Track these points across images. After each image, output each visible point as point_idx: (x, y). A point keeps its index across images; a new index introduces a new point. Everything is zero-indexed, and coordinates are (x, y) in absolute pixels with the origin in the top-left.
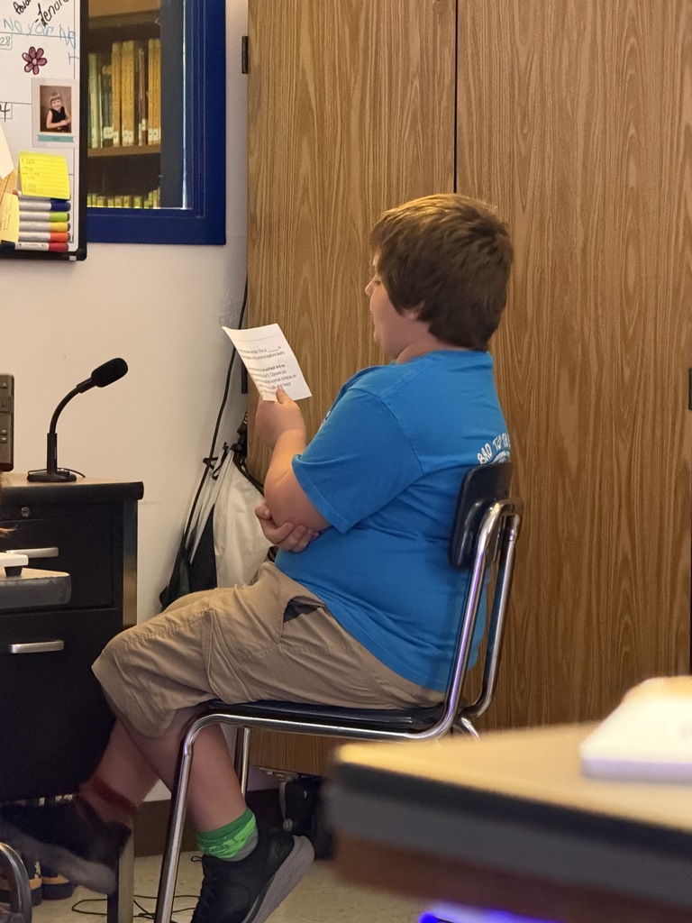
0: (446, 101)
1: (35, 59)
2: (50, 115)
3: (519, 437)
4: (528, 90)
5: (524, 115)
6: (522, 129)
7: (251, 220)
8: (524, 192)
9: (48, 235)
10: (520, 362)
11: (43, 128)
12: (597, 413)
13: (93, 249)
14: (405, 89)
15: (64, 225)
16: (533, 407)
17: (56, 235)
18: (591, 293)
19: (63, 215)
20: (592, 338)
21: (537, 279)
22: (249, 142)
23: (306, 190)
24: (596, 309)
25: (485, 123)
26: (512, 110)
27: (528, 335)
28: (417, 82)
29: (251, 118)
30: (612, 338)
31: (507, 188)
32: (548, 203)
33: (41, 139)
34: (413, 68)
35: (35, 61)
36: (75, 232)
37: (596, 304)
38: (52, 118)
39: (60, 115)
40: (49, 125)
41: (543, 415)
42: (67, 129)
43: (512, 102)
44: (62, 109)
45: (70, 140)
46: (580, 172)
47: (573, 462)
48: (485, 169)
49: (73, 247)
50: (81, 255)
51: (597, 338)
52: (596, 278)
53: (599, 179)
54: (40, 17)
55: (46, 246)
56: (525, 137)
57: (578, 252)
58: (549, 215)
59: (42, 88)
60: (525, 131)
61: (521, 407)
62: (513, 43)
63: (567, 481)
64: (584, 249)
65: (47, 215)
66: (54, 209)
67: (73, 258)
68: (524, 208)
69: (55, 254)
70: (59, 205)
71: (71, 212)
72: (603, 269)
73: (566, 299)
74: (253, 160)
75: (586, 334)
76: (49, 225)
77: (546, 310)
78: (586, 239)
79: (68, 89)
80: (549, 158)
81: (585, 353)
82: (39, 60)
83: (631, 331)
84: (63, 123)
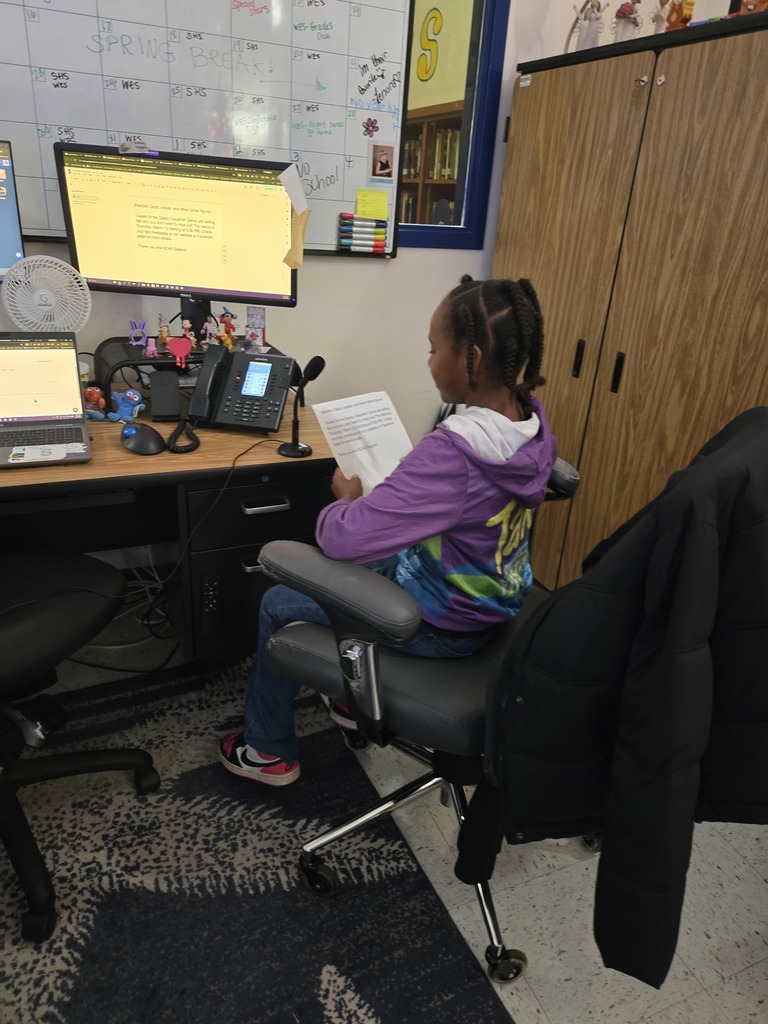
0: (629, 168)
1: (371, 127)
2: (379, 165)
3: (634, 415)
4: (695, 163)
5: (688, 183)
6: (684, 195)
7: (498, 236)
8: (674, 244)
9: (372, 243)
10: (646, 366)
11: (374, 174)
12: (698, 419)
13: (401, 251)
14: (601, 156)
15: (383, 237)
16: (649, 400)
17: (378, 243)
18: (713, 332)
19: (383, 230)
20: (706, 367)
21: (671, 311)
22: (501, 186)
23: (529, 222)
24: (715, 346)
25: (655, 187)
26: (679, 179)
27: (654, 351)
28: (610, 152)
29: (505, 172)
30: (724, 370)
31: (662, 239)
32: (693, 257)
33: (373, 181)
34: (610, 140)
35: (371, 128)
36: (390, 242)
37: (715, 340)
38: (380, 168)
39: (385, 166)
40: (378, 172)
41: (656, 407)
42: (389, 175)
43: (680, 172)
44: (387, 161)
45: (391, 182)
46: (726, 235)
47: (670, 444)
48: (648, 222)
49: (389, 250)
50: (393, 255)
51: (710, 366)
52: (720, 322)
53: (742, 243)
54: (376, 97)
55: (371, 249)
56: (685, 201)
57: (709, 299)
58: (691, 264)
59: (375, 147)
60: (686, 196)
61: (640, 397)
62: (691, 123)
63: (663, 456)
64: (715, 299)
65: (372, 230)
66: (377, 227)
67: (388, 257)
68: (672, 256)
69: (377, 254)
70: (381, 224)
71: (388, 229)
72: (729, 317)
73: (692, 332)
74: (503, 199)
75: (702, 363)
76: (373, 236)
77: (673, 335)
78: (718, 290)
79: (391, 149)
80: (702, 220)
81: (698, 373)
82: (374, 127)
83: (742, 369)
84: (387, 171)
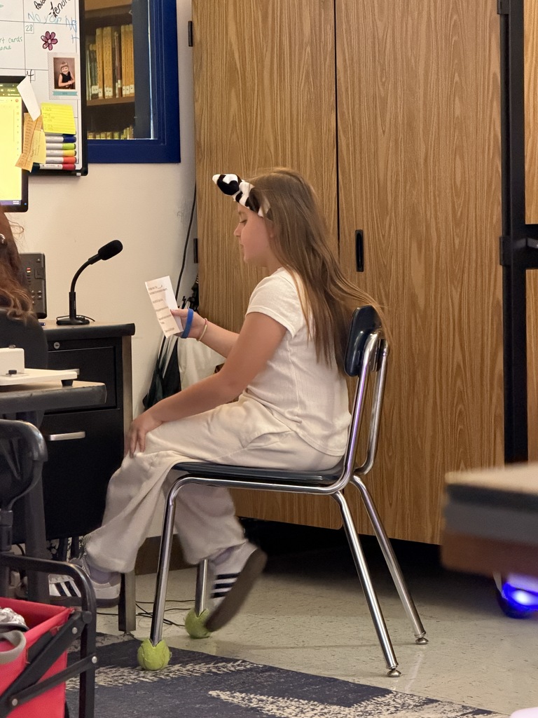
0: (330, 60)
1: (49, 40)
2: (61, 78)
3: (384, 287)
4: (385, 52)
5: (383, 70)
6: (381, 79)
7: (197, 145)
8: (383, 121)
9: (62, 159)
10: (384, 236)
11: (57, 86)
12: (437, 269)
13: (92, 168)
14: (300, 54)
15: (72, 152)
16: (393, 267)
17: (67, 159)
18: (431, 188)
19: (72, 145)
20: (433, 220)
21: (394, 180)
22: (194, 93)
23: (235, 125)
24: (435, 199)
25: (356, 75)
26: (374, 66)
27: (388, 218)
28: (308, 49)
29: (195, 77)
30: (446, 218)
31: (372, 118)
32: (400, 129)
33: (55, 94)
34: (306, 39)
35: (49, 41)
36: (79, 157)
37: (434, 195)
38: (62, 80)
39: (67, 78)
40: (61, 84)
41: (401, 271)
42: (72, 86)
43: (374, 61)
44: (69, 73)
45: (75, 94)
46: (421, 107)
47: (421, 302)
48: (357, 106)
49: (79, 166)
50: (84, 172)
51: (436, 219)
52: (434, 177)
53: (434, 112)
54: (52, 11)
55: (61, 167)
56: (383, 84)
57: (422, 161)
58: (401, 136)
59: (55, 59)
60: (384, 80)
61: (385, 266)
62: (374, 21)
63: (418, 316)
64: (426, 160)
65: (61, 145)
66: (65, 141)
67: (79, 174)
68: (384, 132)
69: (67, 172)
70: (69, 138)
71: (76, 143)
72: (439, 172)
73: (415, 193)
74: (197, 106)
75: (428, 217)
76: (62, 152)
77: (401, 200)
78: (427, 152)
79: (72, 60)
80: (400, 99)
81: (428, 227)
82: (52, 40)
83: (459, 213)
84: (70, 83)
